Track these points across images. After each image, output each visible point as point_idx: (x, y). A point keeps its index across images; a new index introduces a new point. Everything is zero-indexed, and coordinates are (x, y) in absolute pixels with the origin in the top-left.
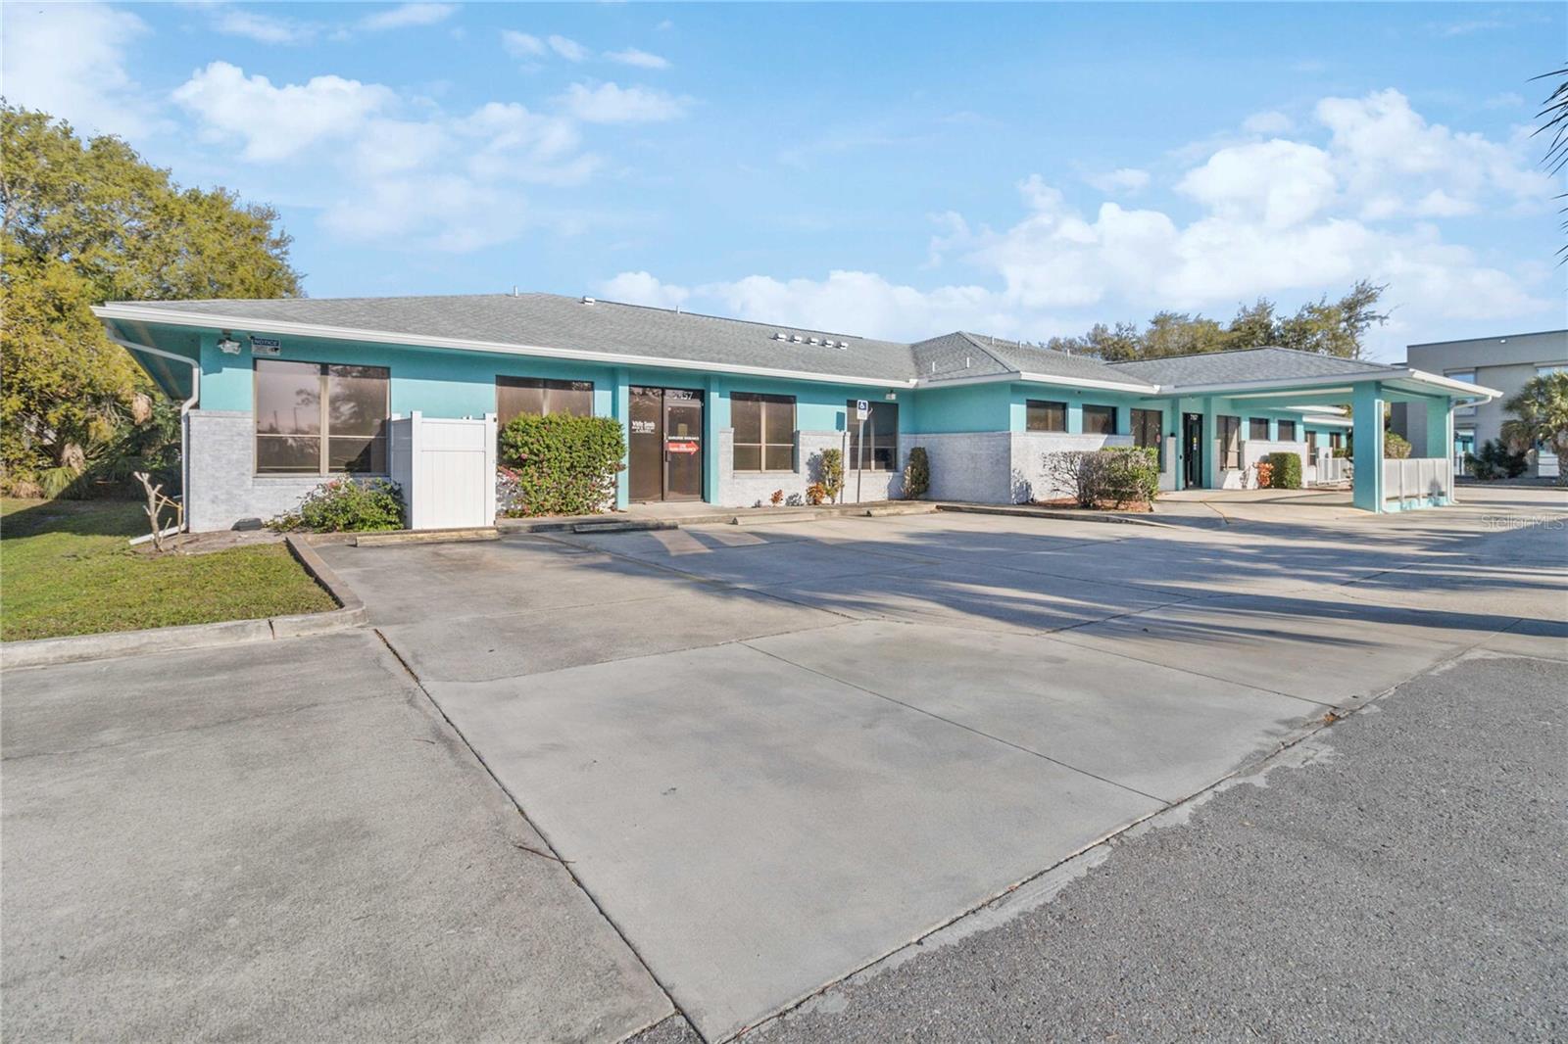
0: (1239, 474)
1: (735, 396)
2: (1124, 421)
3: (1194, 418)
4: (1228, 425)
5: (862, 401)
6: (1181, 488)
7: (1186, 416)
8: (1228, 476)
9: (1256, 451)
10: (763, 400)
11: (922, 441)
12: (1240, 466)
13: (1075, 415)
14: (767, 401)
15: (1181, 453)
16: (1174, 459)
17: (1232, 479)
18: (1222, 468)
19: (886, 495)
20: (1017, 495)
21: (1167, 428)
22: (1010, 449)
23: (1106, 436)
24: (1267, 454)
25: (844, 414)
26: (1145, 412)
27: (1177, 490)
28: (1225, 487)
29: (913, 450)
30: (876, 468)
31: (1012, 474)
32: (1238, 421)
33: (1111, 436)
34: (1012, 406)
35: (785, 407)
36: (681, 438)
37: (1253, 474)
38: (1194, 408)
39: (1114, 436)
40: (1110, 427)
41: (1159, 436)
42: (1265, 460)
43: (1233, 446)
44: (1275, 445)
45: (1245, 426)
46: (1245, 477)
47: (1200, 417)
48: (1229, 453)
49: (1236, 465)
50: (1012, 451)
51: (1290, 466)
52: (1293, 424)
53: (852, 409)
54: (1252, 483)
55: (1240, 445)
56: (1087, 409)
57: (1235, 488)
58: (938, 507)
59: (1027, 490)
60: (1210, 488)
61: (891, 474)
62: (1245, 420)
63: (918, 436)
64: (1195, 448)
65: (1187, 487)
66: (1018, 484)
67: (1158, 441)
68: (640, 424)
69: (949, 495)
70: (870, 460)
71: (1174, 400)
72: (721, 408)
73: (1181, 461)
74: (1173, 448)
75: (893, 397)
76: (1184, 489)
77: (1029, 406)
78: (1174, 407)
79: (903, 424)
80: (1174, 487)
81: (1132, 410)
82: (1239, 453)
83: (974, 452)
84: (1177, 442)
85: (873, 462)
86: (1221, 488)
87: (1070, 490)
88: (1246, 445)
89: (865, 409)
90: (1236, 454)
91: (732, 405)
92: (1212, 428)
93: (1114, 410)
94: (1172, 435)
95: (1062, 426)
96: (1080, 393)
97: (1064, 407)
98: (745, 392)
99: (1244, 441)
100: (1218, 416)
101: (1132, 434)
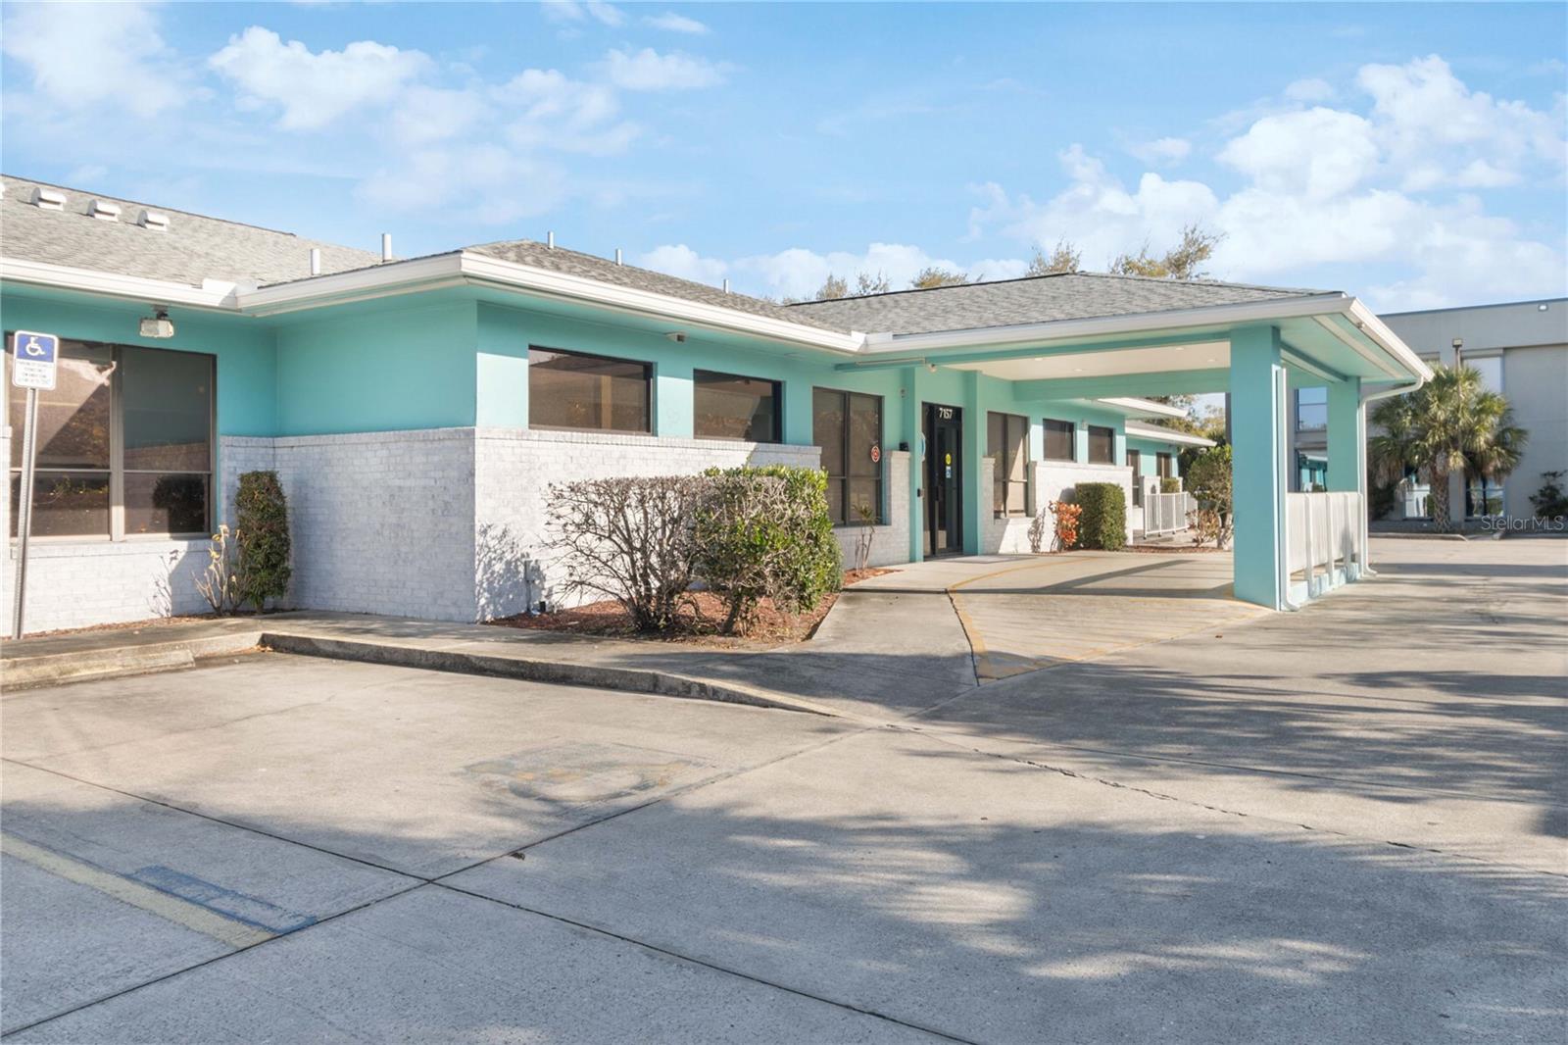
0: (1027, 523)
2: (798, 412)
3: (947, 414)
4: (1007, 430)
5: (37, 336)
6: (920, 552)
7: (931, 411)
8: (1008, 527)
9: (1055, 479)
12: (1028, 510)
13: (675, 394)
15: (919, 483)
16: (907, 496)
17: (1015, 535)
18: (997, 514)
19: (165, 603)
20: (495, 595)
21: (891, 434)
22: (473, 475)
23: (752, 445)
24: (1072, 486)
26: (845, 397)
27: (912, 560)
28: (1001, 551)
29: (243, 478)
30: (131, 528)
31: (479, 540)
32: (1025, 423)
33: (763, 446)
34: (479, 355)
37: (1050, 523)
38: (948, 396)
39: (773, 446)
40: (767, 426)
41: (875, 450)
42: (1070, 497)
43: (1017, 472)
44: (1083, 471)
45: (1037, 432)
46: (1036, 531)
47: (958, 412)
48: (1010, 484)
49: (1022, 507)
50: (478, 480)
51: (1108, 508)
52: (1110, 433)
54: (1048, 541)
55: (1028, 468)
56: (703, 379)
57: (1021, 550)
58: (265, 641)
59: (528, 581)
60: (975, 553)
61: (182, 546)
62: (1036, 423)
63: (279, 441)
64: (948, 476)
65: (933, 554)
66: (499, 567)
67: (875, 458)
69: (345, 596)
70: (106, 503)
71: (904, 367)
73: (920, 502)
74: (904, 477)
75: (165, 330)
76: (926, 558)
77: (535, 363)
78: (906, 391)
79: (231, 406)
80: (906, 556)
81: (818, 391)
82: (1026, 485)
83: (397, 482)
84: (912, 461)
85: (118, 513)
86: (995, 554)
87: (615, 585)
88: (1037, 469)
90: (1022, 485)
92: (979, 435)
93: (777, 387)
94: (903, 447)
95: (642, 419)
97: (647, 372)
99: (1035, 463)
100: (989, 413)
101: (816, 444)
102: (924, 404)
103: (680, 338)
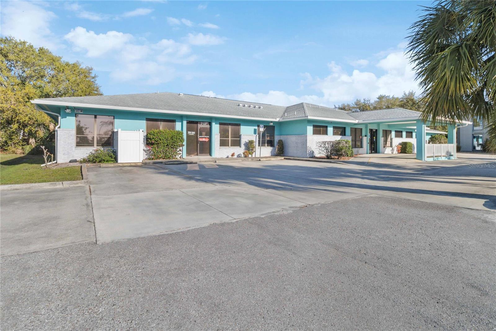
0: (391, 149)
1: (221, 124)
2: (348, 131)
3: (374, 130)
4: (386, 133)
5: (261, 125)
6: (368, 152)
8: (387, 149)
9: (397, 141)
10: (230, 125)
11: (283, 138)
12: (391, 146)
13: (330, 130)
14: (231, 125)
15: (368, 142)
16: (366, 144)
17: (388, 151)
18: (384, 147)
19: (270, 154)
20: (309, 155)
21: (364, 134)
22: (307, 140)
23: (341, 136)
24: (401, 142)
25: (256, 129)
26: (356, 129)
27: (367, 153)
28: (385, 153)
29: (279, 140)
30: (267, 146)
31: (307, 148)
32: (391, 131)
33: (343, 136)
34: (308, 127)
35: (238, 127)
36: (203, 137)
37: (395, 149)
38: (374, 127)
39: (344, 136)
40: (343, 133)
41: (361, 137)
42: (400, 144)
43: (389, 140)
44: (404, 139)
45: (393, 133)
46: (393, 149)
47: (376, 130)
48: (387, 142)
49: (390, 146)
50: (307, 141)
51: (408, 146)
52: (412, 133)
53: (258, 128)
54: (395, 152)
55: (391, 139)
56: (334, 127)
57: (389, 153)
58: (284, 158)
59: (313, 153)
60: (379, 153)
61: (272, 148)
62: (393, 131)
63: (281, 136)
64: (374, 140)
65: (371, 153)
66: (309, 151)
67: (361, 138)
68: (190, 132)
69: (290, 155)
70: (265, 144)
71: (366, 125)
72: (216, 128)
73: (368, 145)
74: (366, 141)
75: (272, 124)
76: (370, 153)
77: (313, 127)
78: (366, 127)
79: (276, 132)
80: (366, 153)
81: (351, 128)
82: (391, 142)
83: (297, 141)
84: (367, 138)
85: (266, 144)
86: (384, 153)
87: (324, 153)
88: (393, 139)
89: (262, 128)
90: (390, 142)
91: (220, 127)
92: (381, 134)
93: (345, 128)
94: (366, 136)
95: (326, 133)
96: (331, 123)
97: (327, 127)
98: (223, 123)
99: (393, 138)
100: (383, 130)
101: (351, 136)
102: (370, 129)
103: (331, 122)
